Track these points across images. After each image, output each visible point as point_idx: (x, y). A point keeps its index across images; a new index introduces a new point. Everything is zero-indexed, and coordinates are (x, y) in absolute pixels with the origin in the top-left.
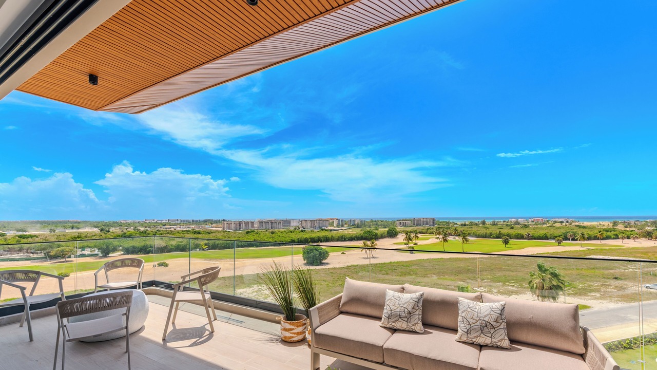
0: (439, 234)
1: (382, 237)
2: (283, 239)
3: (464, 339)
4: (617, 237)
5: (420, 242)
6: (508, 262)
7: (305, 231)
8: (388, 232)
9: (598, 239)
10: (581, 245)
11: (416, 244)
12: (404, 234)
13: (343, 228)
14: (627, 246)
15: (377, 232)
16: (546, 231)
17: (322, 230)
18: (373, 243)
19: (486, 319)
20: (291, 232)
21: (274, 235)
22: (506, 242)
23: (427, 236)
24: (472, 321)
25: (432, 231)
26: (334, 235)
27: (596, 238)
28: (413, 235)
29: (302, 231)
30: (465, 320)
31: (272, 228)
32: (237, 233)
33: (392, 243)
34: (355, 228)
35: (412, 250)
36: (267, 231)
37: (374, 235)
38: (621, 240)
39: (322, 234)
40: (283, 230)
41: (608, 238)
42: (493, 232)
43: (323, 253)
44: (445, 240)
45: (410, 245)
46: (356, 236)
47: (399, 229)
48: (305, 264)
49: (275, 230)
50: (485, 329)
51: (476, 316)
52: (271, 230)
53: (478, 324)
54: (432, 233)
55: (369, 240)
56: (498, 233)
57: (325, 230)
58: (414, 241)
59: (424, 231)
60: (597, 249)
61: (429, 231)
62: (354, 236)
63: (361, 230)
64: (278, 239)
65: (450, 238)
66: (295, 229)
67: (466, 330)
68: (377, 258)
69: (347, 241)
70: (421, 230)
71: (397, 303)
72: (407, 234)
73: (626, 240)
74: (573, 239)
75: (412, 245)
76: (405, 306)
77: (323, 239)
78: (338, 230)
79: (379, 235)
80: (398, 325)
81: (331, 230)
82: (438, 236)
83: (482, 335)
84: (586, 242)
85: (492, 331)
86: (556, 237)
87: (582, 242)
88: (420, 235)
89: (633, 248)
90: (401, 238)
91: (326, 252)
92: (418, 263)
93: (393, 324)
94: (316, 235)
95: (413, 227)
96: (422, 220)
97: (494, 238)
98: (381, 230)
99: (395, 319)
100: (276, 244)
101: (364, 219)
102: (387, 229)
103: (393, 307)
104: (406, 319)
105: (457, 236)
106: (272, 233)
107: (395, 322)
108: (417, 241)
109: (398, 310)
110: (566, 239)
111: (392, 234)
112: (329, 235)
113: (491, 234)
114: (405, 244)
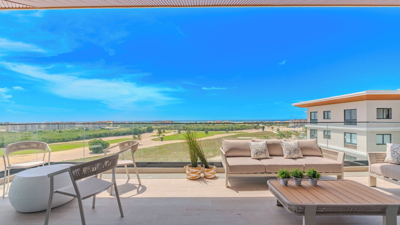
0: (176, 130)
1: (144, 132)
2: (70, 136)
3: (289, 157)
4: (246, 129)
5: (166, 135)
6: (208, 142)
7: (88, 130)
8: (147, 129)
9: (240, 130)
10: (235, 133)
11: (164, 135)
12: (157, 130)
13: (117, 128)
14: (249, 132)
15: (140, 129)
16: (222, 126)
17: (102, 129)
18: (139, 136)
19: (295, 147)
20: (77, 131)
21: (61, 134)
22: (207, 133)
23: (169, 131)
24: (290, 149)
25: (172, 128)
26: (111, 132)
27: (239, 129)
28: (162, 131)
29: (86, 130)
30: (287, 149)
31: (58, 128)
32: (24, 134)
33: (150, 136)
34: (125, 127)
35: (162, 139)
36: (54, 131)
37: (139, 131)
38: (247, 130)
39: (102, 132)
40: (70, 130)
41: (243, 129)
42: (201, 128)
43: (105, 144)
44: (180, 133)
45: (160, 136)
46: (127, 132)
47: (153, 127)
48: (91, 153)
49: (62, 130)
50: (296, 151)
51: (291, 147)
52: (58, 130)
53: (293, 150)
54: (172, 129)
55: (137, 135)
56: (203, 128)
57: (104, 129)
58: (163, 134)
59: (168, 128)
60: (240, 134)
61: (170, 128)
62: (125, 132)
63: (130, 129)
64: (66, 137)
65: (182, 132)
66: (80, 129)
67: (289, 153)
68: (142, 145)
69: (121, 136)
70: (166, 128)
71: (258, 146)
72: (159, 130)
73: (249, 130)
74: (232, 130)
75: (162, 136)
76: (262, 147)
77: (103, 135)
78: (114, 129)
79: (142, 131)
80: (261, 156)
81: (108, 129)
82: (175, 131)
83: (295, 154)
84: (236, 131)
85: (298, 152)
86: (226, 129)
87: (235, 131)
88: (166, 131)
89: (251, 133)
90: (155, 132)
91: (108, 143)
92: (166, 146)
93: (259, 156)
94: (97, 132)
95: (161, 126)
96: (166, 122)
97: (201, 131)
98: (144, 128)
99: (259, 154)
100: (64, 140)
101: (131, 121)
102: (146, 128)
103: (257, 149)
104: (264, 153)
105: (184, 130)
106: (60, 132)
107: (260, 155)
108: (164, 134)
109: (260, 149)
110: (229, 130)
111: (150, 130)
112: (108, 132)
113: (200, 129)
114: (158, 136)
